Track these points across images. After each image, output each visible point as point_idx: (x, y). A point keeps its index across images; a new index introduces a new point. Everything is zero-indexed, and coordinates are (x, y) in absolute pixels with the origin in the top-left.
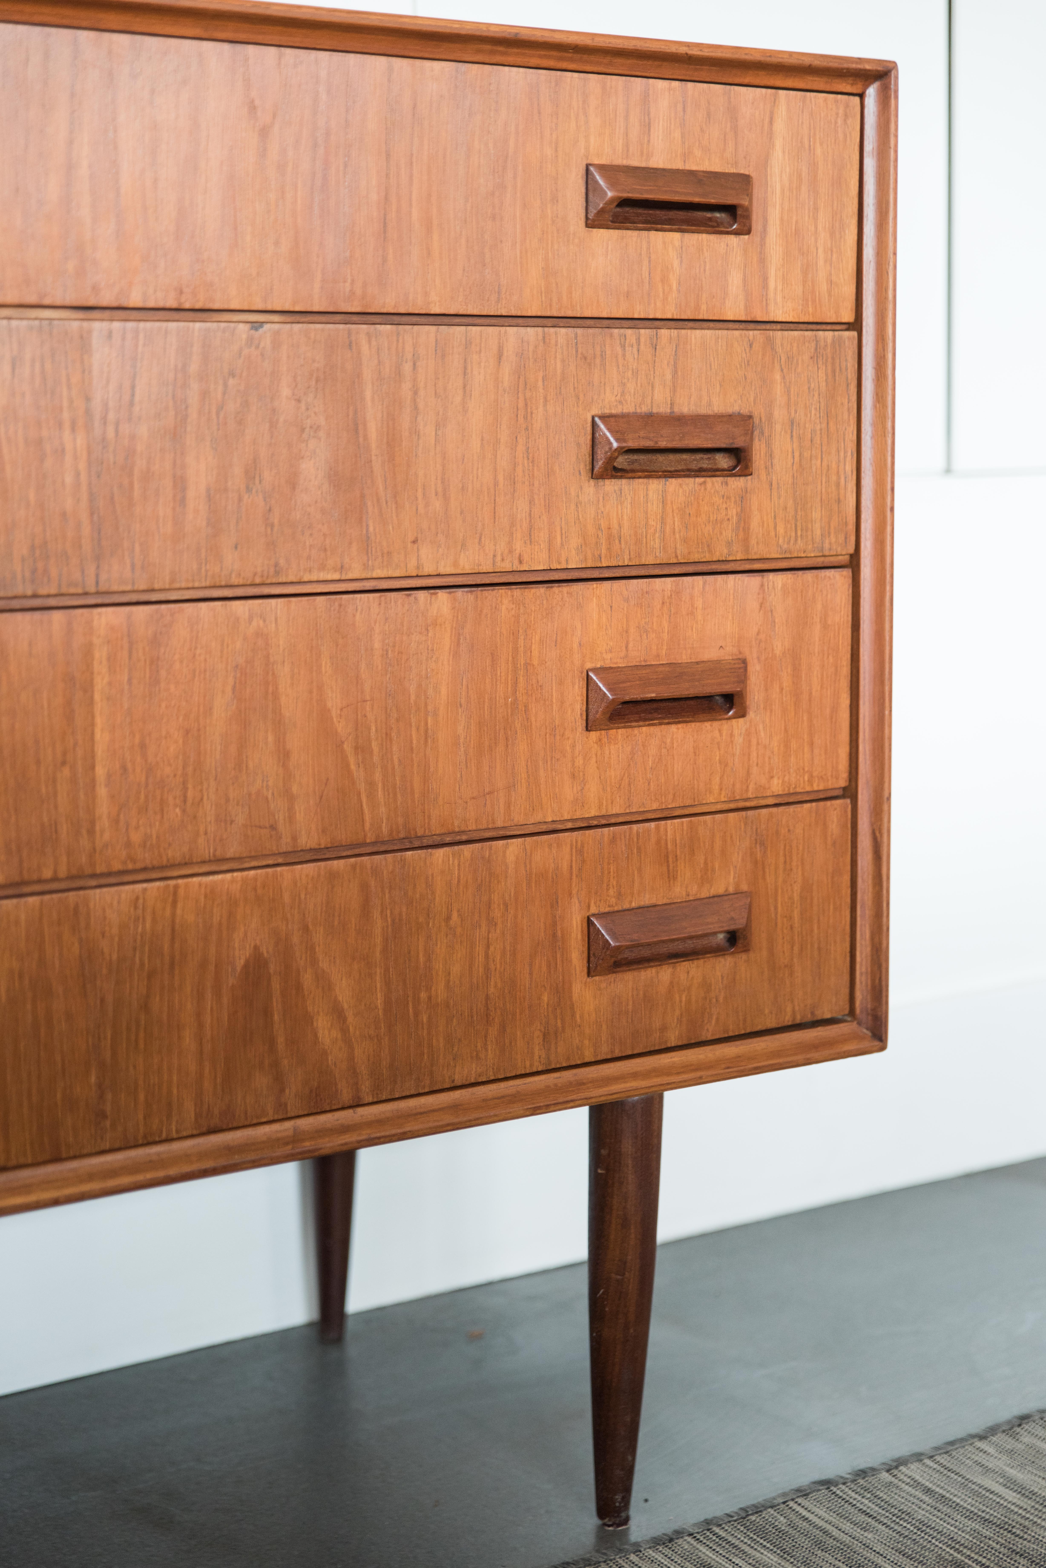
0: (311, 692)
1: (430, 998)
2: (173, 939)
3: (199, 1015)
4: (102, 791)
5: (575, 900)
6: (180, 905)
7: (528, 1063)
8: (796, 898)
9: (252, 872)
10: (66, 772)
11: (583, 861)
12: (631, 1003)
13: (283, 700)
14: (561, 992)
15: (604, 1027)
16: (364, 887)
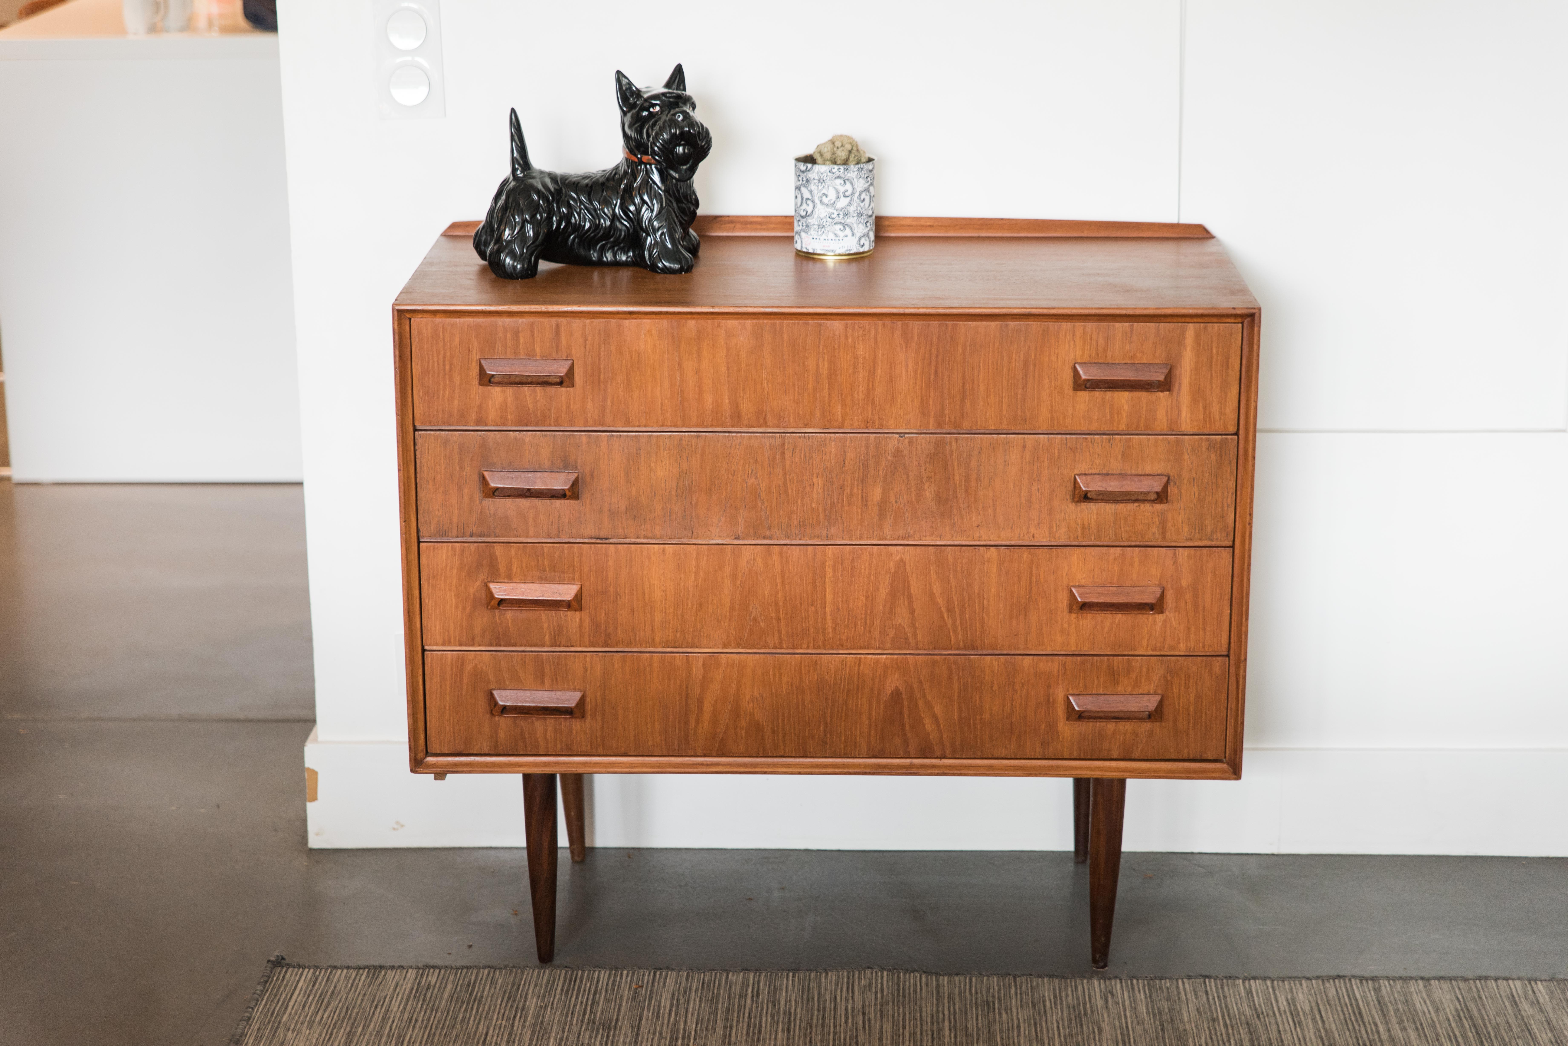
0: (926, 585)
1: (981, 718)
2: (858, 678)
3: (870, 710)
4: (829, 617)
5: (1060, 686)
6: (862, 665)
7: (1033, 754)
8: (1192, 700)
9: (896, 656)
10: (813, 608)
11: (1066, 670)
12: (1090, 735)
13: (912, 588)
14: (1052, 726)
15: (1075, 744)
16: (950, 669)
